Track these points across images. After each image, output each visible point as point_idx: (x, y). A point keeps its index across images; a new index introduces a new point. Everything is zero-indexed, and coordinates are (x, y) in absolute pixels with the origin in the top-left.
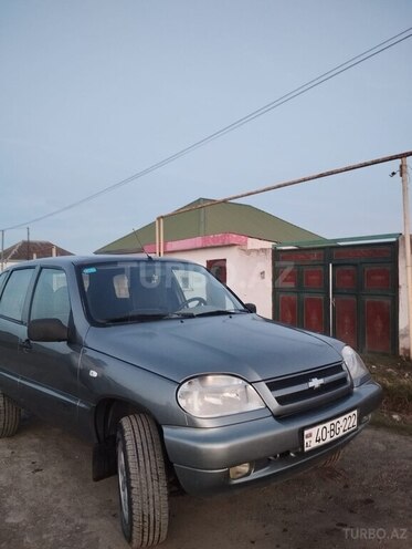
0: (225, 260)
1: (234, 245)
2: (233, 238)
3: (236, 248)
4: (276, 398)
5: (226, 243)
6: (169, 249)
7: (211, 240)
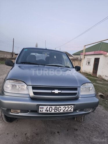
0: (99, 58)
1: (102, 54)
2: (102, 52)
3: (103, 55)
4: (33, 92)
5: (100, 53)
6: (86, 54)
7: (96, 52)
